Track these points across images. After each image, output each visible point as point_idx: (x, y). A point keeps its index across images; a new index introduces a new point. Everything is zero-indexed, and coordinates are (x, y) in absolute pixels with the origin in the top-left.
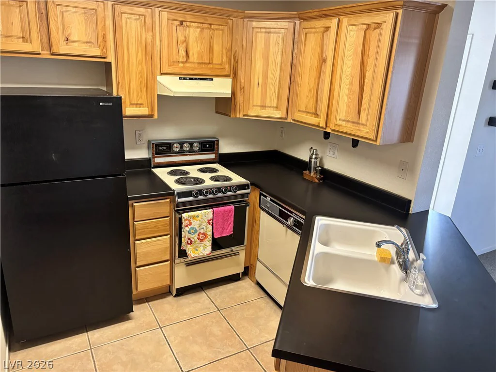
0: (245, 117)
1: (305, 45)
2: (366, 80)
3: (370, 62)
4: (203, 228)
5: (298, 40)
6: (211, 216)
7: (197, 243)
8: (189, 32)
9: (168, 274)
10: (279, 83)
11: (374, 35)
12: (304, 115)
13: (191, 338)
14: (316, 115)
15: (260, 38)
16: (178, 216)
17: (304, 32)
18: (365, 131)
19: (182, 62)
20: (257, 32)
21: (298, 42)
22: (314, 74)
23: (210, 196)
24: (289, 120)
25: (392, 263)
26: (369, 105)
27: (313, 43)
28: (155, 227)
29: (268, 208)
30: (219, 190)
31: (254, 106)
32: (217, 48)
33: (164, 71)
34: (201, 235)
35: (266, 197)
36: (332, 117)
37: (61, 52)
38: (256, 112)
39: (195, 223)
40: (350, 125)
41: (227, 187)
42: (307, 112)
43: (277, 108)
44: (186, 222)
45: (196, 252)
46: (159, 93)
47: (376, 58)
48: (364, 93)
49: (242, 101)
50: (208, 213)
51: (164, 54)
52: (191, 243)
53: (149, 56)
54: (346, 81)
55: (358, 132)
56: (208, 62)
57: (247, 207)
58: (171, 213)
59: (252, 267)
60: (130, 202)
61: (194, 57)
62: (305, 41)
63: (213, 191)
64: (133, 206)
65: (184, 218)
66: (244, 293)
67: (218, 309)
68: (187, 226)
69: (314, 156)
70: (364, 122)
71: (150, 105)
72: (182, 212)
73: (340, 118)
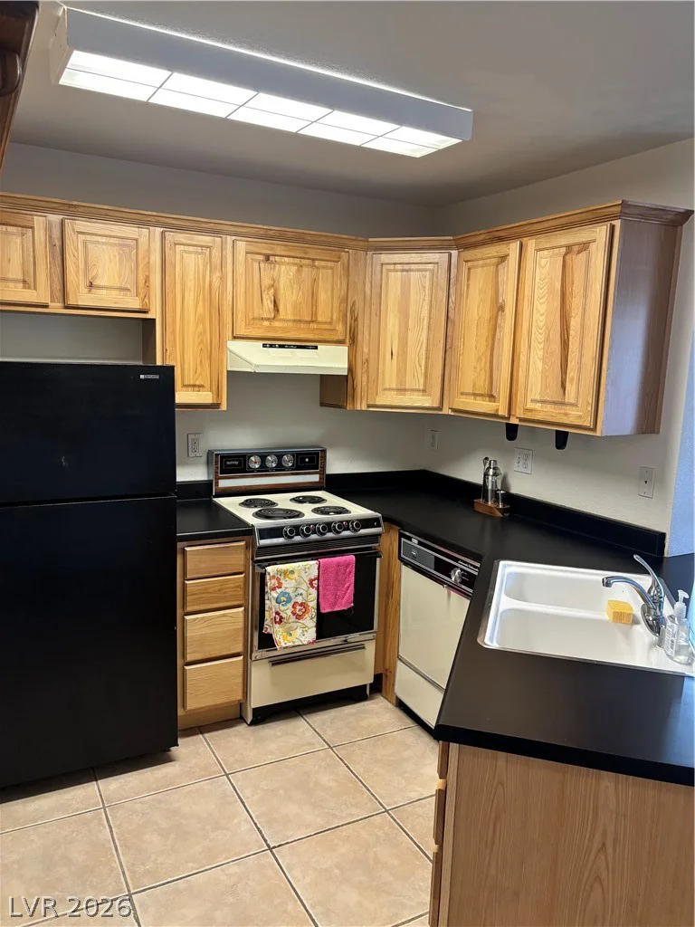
0: (371, 409)
1: (468, 285)
2: (572, 332)
3: (576, 303)
4: (301, 594)
5: (457, 280)
6: (315, 573)
7: (290, 620)
8: (279, 271)
9: (239, 680)
10: (427, 350)
11: (578, 261)
12: (471, 400)
13: (281, 792)
14: (492, 397)
15: (395, 280)
16: (259, 570)
17: (465, 267)
18: (576, 415)
19: (268, 319)
20: (389, 270)
21: (456, 284)
22: (485, 331)
23: (314, 537)
24: (446, 411)
25: (636, 622)
26: (579, 370)
27: (482, 282)
28: (219, 590)
29: (414, 558)
30: (328, 526)
31: (386, 389)
32: (323, 296)
33: (238, 332)
34: (298, 607)
35: (410, 539)
36: (519, 398)
37: (80, 303)
38: (388, 399)
39: (288, 585)
40: (549, 408)
41: (342, 522)
42: (475, 395)
43: (424, 391)
44: (273, 581)
45: (289, 638)
46: (229, 369)
47: (585, 296)
48: (570, 353)
49: (365, 383)
50: (310, 568)
51: (239, 306)
52: (281, 621)
53: (215, 310)
54: (538, 337)
55: (565, 418)
56: (308, 319)
57: (378, 559)
58: (246, 566)
59: (388, 674)
60: (180, 545)
61: (286, 311)
62: (468, 279)
63: (319, 528)
64: (184, 552)
65: (269, 574)
66: (374, 720)
67: (328, 745)
68: (274, 589)
69: (491, 472)
70: (572, 401)
71: (214, 388)
72: (266, 564)
73: (532, 397)
